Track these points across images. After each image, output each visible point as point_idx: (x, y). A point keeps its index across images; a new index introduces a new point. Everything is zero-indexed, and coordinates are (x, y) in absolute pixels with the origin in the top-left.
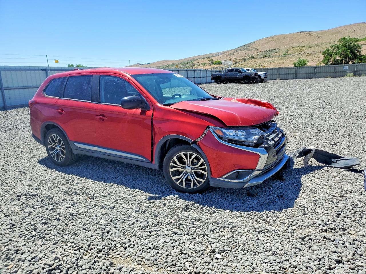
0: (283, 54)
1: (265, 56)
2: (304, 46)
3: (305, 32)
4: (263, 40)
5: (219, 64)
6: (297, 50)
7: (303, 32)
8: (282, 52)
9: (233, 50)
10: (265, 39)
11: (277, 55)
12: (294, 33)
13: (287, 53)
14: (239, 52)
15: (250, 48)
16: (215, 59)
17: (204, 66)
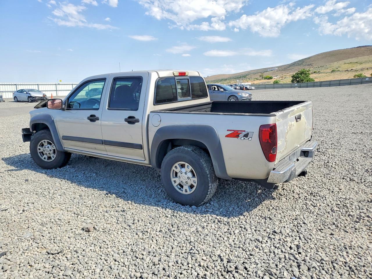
0: (332, 70)
1: (314, 72)
2: (357, 62)
3: (368, 46)
4: (318, 55)
5: (269, 79)
6: (348, 66)
7: (365, 46)
8: (332, 68)
9: (288, 65)
10: (322, 54)
11: (326, 71)
12: (354, 48)
13: (336, 70)
14: (293, 67)
15: (304, 64)
16: (265, 75)
17: (254, 81)
